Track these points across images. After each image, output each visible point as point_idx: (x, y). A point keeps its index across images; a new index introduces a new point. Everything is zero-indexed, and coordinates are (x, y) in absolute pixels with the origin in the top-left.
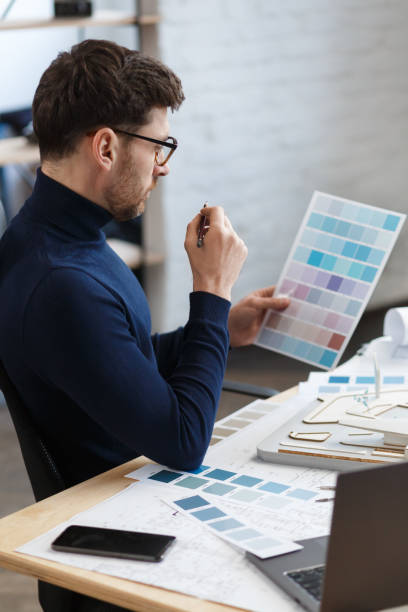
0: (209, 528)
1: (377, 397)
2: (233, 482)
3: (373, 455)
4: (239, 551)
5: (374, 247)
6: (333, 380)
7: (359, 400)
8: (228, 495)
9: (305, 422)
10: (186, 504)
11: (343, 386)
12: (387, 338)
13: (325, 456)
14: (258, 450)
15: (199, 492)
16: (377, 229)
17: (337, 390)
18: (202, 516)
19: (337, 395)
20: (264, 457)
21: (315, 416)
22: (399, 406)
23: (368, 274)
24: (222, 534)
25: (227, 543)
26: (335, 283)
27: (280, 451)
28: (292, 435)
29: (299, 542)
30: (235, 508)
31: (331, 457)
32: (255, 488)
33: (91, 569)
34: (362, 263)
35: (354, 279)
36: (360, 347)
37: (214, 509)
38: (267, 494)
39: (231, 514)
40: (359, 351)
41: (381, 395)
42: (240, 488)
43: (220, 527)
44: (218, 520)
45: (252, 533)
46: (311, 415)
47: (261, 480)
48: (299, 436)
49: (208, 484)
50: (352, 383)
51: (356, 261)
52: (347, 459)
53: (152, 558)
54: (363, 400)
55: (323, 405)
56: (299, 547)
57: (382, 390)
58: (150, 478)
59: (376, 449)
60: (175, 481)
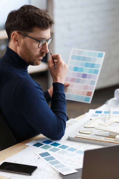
0: (49, 164)
1: (109, 119)
2: (59, 147)
3: (105, 139)
4: (57, 172)
5: (96, 63)
6: (97, 112)
7: (103, 120)
8: (57, 152)
9: (85, 127)
10: (43, 155)
11: (99, 114)
12: (115, 98)
13: (90, 139)
14: (69, 137)
15: (47, 151)
16: (96, 58)
17: (97, 116)
18: (47, 159)
19: (96, 118)
20: (70, 139)
21: (89, 125)
22: (116, 122)
23: (96, 72)
24: (53, 166)
25: (54, 169)
26: (84, 76)
27: (75, 137)
28: (80, 132)
29: (76, 170)
30: (58, 157)
31: (91, 140)
32: (66, 150)
33: (9, 177)
34: (93, 69)
35: (91, 74)
36: (106, 101)
37: (52, 157)
38: (70, 152)
39: (57, 159)
40: (106, 102)
41: (111, 118)
42: (61, 149)
43: (52, 163)
44: (52, 161)
45: (62, 166)
46: (87, 125)
47: (68, 147)
48: (82, 132)
49: (51, 148)
50: (103, 113)
51: (91, 68)
52: (97, 140)
53: (29, 174)
54: (104, 120)
55: (92, 121)
56: (76, 171)
57: (111, 116)
58: (33, 145)
59: (106, 137)
60: (41, 147)
